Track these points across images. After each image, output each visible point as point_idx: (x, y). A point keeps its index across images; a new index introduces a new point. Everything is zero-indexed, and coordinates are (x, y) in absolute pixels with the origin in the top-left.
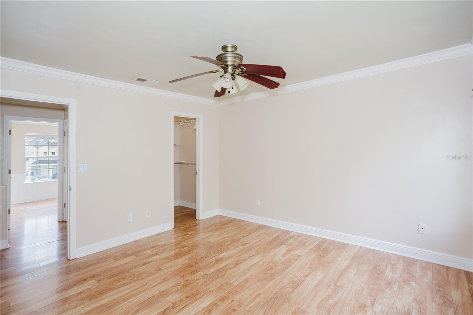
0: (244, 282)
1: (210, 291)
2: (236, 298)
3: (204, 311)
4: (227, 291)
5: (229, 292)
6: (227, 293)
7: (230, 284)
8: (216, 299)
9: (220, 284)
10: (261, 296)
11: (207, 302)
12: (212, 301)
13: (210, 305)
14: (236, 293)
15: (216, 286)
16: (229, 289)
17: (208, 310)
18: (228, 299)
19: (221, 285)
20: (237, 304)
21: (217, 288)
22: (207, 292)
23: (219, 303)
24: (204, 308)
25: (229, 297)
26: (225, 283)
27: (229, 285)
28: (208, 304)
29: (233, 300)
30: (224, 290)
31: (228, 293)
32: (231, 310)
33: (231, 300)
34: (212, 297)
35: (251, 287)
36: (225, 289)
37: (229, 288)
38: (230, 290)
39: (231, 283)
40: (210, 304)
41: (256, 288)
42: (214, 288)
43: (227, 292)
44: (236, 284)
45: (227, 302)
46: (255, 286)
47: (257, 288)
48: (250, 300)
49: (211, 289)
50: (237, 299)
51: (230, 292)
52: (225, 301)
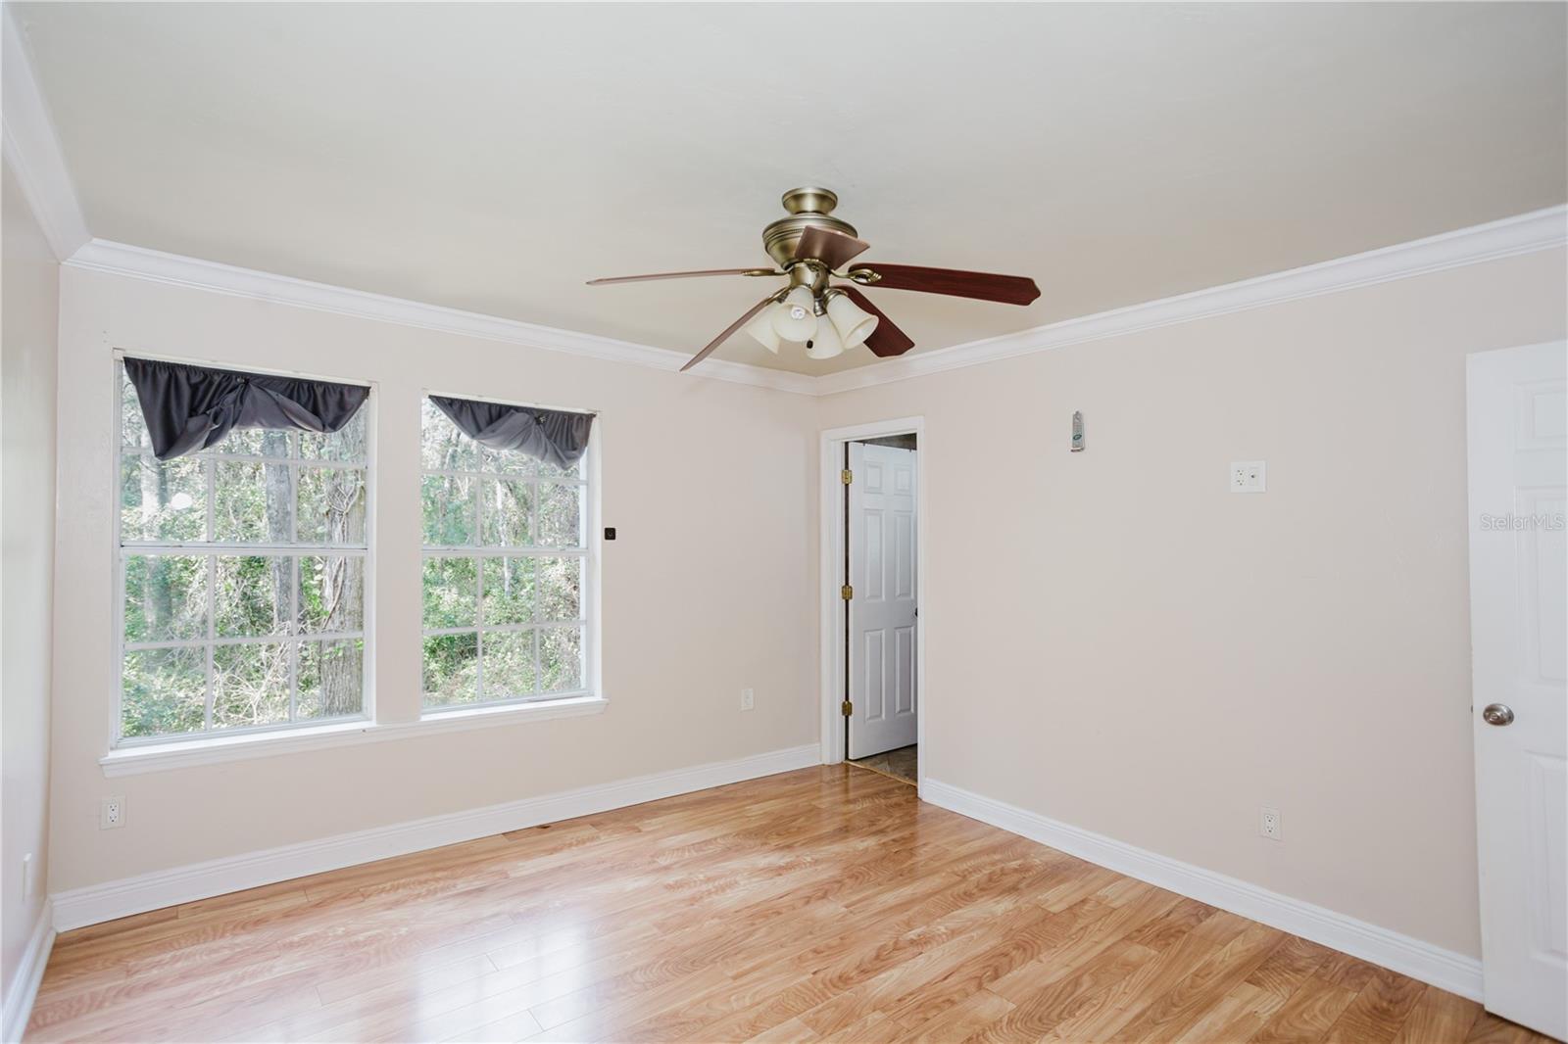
0: (761, 1025)
1: (883, 1010)
2: (803, 979)
3: (890, 961)
4: (826, 1002)
5: (823, 999)
6: (830, 995)
7: (813, 1023)
8: (863, 984)
9: (849, 1029)
10: (730, 974)
11: (885, 982)
12: (873, 980)
13: (878, 971)
14: (799, 991)
15: (864, 1027)
16: (820, 1007)
17: (883, 960)
18: (828, 977)
19: (846, 1026)
20: (805, 964)
21: (859, 1017)
22: (890, 1010)
23: (854, 973)
24: (893, 966)
25: (825, 984)
26: (829, 1031)
27: (817, 1021)
28: (883, 975)
29: (815, 973)
30: (837, 1007)
31: (824, 995)
32: (824, 954)
33: (821, 975)
34: (875, 992)
35: (748, 1002)
36: (833, 1009)
37: (819, 1011)
38: (817, 1004)
39: (809, 1029)
40: (879, 974)
41: (733, 998)
42: (870, 1018)
43: (829, 998)
44: (794, 1022)
45: (833, 972)
46: (735, 1005)
47: (730, 996)
48: (768, 969)
49: (878, 1015)
50: (804, 974)
51: (819, 997)
52: (838, 973)
